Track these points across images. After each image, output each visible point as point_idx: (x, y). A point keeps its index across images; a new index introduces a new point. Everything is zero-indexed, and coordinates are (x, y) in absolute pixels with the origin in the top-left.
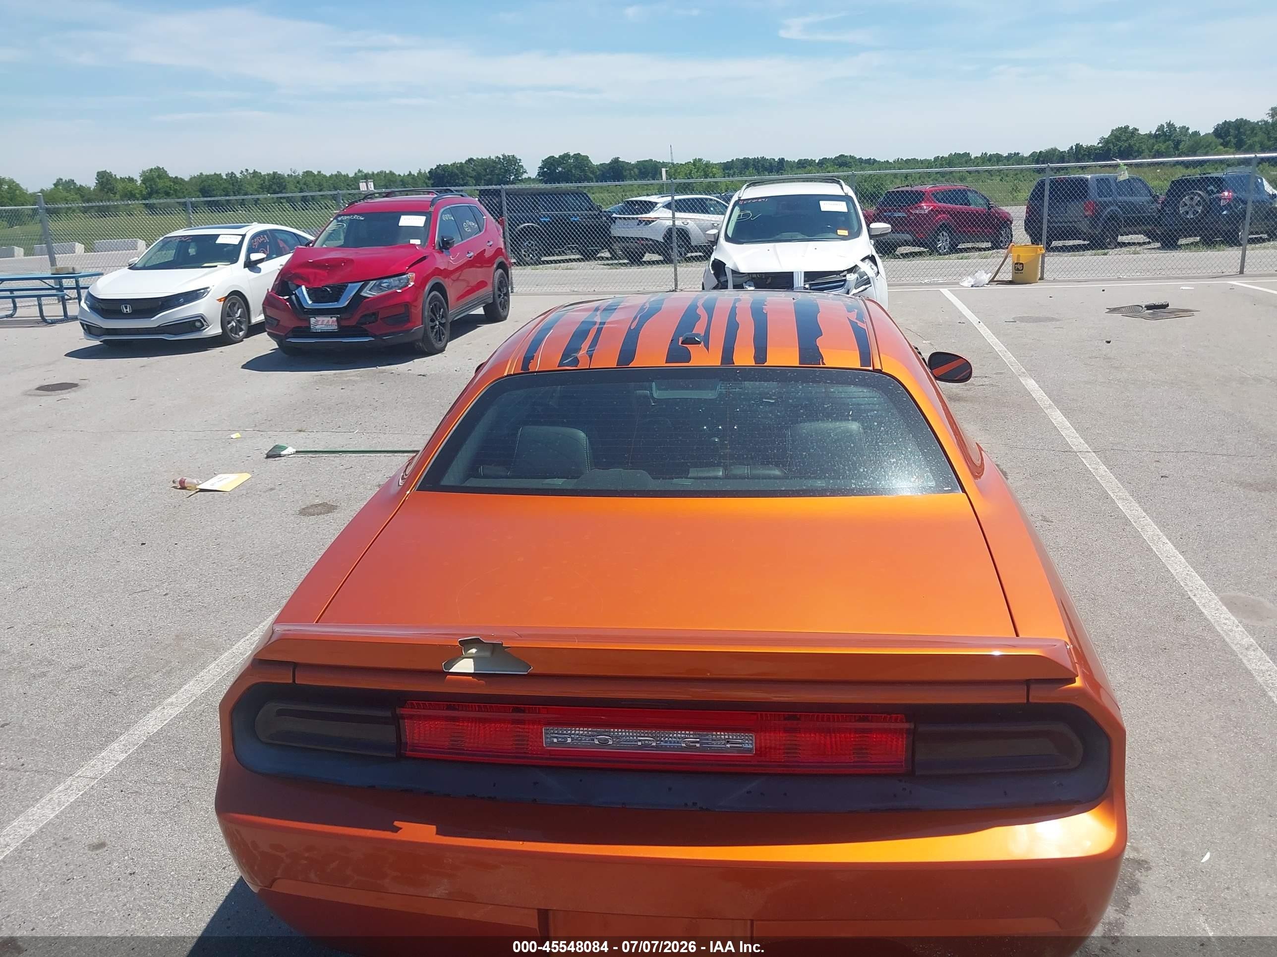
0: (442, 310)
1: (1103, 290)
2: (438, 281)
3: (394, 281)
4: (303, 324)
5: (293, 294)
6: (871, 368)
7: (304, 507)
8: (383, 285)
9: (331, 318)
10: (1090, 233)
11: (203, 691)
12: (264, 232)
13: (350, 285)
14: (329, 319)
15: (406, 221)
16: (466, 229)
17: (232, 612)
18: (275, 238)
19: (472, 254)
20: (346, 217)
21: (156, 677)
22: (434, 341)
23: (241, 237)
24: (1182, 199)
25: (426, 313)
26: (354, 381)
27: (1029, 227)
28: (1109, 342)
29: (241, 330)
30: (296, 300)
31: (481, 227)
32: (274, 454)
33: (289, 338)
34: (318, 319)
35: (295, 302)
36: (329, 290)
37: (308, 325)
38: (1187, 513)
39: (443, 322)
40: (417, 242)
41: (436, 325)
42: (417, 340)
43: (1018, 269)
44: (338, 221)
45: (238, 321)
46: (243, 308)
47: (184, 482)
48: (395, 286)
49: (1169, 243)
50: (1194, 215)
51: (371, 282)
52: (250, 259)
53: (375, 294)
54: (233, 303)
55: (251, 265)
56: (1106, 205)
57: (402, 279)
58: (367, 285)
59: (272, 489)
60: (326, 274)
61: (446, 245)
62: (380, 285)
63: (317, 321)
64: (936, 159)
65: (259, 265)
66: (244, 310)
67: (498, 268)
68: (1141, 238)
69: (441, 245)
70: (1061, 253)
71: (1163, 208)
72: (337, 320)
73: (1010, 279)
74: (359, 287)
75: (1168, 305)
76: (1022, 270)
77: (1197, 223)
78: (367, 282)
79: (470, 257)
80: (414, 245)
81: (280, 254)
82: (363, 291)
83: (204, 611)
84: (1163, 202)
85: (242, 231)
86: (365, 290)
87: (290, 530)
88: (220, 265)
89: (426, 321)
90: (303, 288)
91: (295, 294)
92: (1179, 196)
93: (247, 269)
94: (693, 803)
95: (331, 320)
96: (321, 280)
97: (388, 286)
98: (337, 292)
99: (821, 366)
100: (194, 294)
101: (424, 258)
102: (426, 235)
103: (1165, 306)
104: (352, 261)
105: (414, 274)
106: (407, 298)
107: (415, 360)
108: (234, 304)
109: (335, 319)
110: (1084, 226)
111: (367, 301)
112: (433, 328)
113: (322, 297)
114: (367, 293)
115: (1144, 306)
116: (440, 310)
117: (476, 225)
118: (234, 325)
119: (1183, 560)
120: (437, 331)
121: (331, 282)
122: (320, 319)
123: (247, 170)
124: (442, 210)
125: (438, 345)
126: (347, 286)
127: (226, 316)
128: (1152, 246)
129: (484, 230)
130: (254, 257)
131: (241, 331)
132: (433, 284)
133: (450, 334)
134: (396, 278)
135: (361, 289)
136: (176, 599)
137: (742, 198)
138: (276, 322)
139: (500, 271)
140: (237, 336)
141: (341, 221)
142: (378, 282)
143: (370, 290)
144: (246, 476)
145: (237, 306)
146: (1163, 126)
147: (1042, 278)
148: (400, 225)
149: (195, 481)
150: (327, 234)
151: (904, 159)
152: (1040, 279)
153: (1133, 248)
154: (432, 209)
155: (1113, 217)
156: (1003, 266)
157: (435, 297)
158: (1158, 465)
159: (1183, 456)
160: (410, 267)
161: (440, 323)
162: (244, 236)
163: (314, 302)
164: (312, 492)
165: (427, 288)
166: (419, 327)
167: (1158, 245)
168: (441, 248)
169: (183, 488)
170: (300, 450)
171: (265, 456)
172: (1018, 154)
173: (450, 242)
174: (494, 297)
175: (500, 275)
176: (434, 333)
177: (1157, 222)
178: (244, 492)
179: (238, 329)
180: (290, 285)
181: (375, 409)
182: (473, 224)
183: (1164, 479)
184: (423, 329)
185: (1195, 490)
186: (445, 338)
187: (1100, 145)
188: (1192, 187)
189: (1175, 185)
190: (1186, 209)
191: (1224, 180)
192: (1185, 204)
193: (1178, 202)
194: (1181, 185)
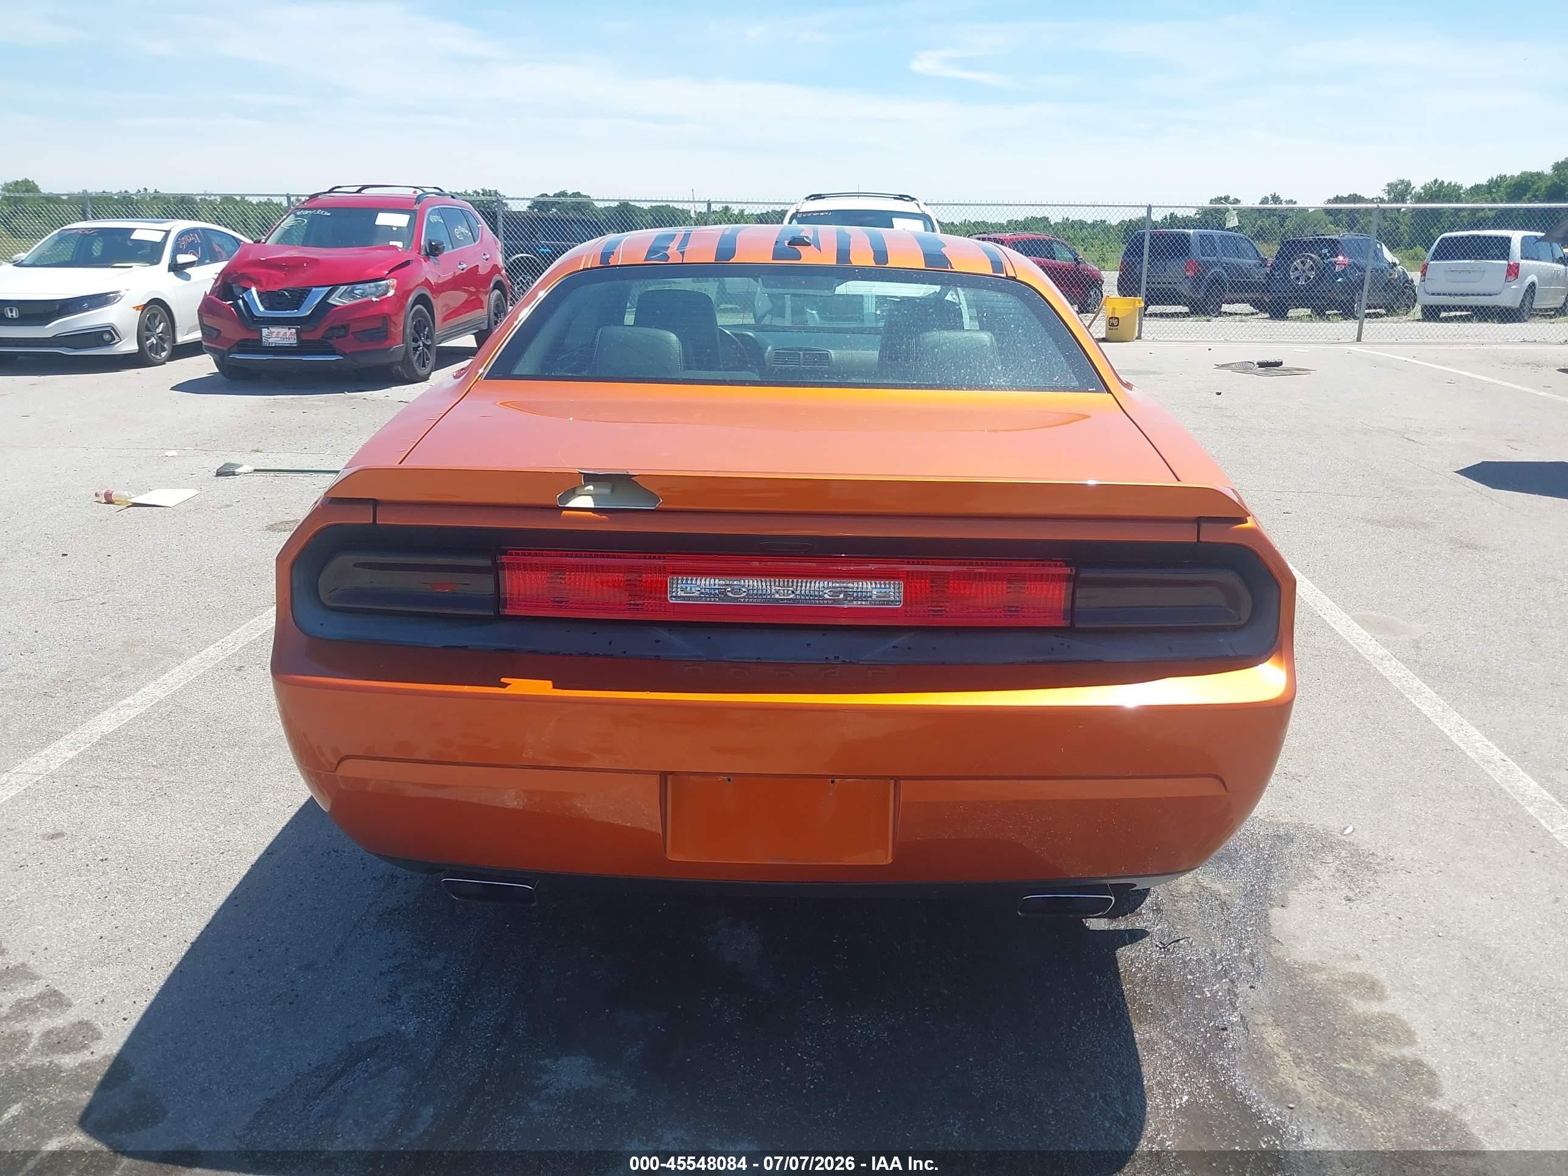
0: (427, 328)
1: (1210, 349)
2: (423, 292)
3: (370, 287)
4: (254, 336)
5: (240, 298)
6: (1004, 275)
7: (272, 523)
8: (356, 292)
9: (289, 329)
10: (1191, 297)
11: (167, 693)
12: (194, 231)
13: (314, 289)
14: (287, 330)
15: (384, 219)
16: (458, 236)
17: (193, 620)
18: (209, 242)
19: (464, 266)
20: (307, 212)
21: (104, 680)
22: (416, 365)
23: (165, 233)
24: (1292, 262)
25: (408, 330)
26: (318, 406)
27: (1123, 286)
28: (1219, 394)
29: (164, 349)
30: (244, 304)
31: (475, 236)
32: (226, 472)
33: (231, 354)
34: (272, 330)
35: (243, 308)
36: (287, 294)
37: (259, 338)
38: (1313, 544)
39: (428, 344)
40: (400, 244)
41: (419, 347)
42: (397, 363)
43: (1112, 325)
44: (297, 216)
45: (160, 337)
46: (166, 322)
47: (111, 495)
48: (371, 294)
49: (1278, 312)
50: (1306, 281)
51: (342, 287)
52: (176, 261)
53: (347, 302)
54: (154, 314)
55: (176, 268)
56: (1209, 265)
57: (380, 286)
58: (336, 290)
59: (227, 506)
60: (284, 276)
61: (434, 250)
62: (352, 291)
63: (271, 333)
64: (1009, 222)
65: (188, 271)
66: (167, 325)
67: (495, 288)
68: (1246, 308)
69: (428, 251)
70: (1158, 319)
71: (1271, 272)
72: (297, 332)
73: (1104, 336)
74: (326, 292)
75: (1281, 363)
76: (1117, 325)
77: (1307, 291)
78: (335, 287)
79: (463, 270)
80: (395, 248)
81: (215, 259)
82: (331, 298)
83: (157, 619)
84: (1272, 265)
85: (166, 226)
86: (334, 295)
87: (257, 545)
88: (136, 266)
89: (408, 339)
90: (254, 290)
91: (243, 299)
92: (1289, 259)
93: (172, 273)
94: (835, 657)
95: (288, 332)
96: (276, 283)
97: (363, 293)
98: (298, 298)
99: (950, 270)
100: (103, 298)
101: (407, 263)
102: (410, 237)
103: (1278, 364)
104: (316, 260)
105: (395, 281)
106: (386, 308)
107: (393, 388)
108: (155, 316)
109: (294, 331)
110: (1184, 289)
111: (337, 310)
112: (416, 349)
113: (278, 303)
114: (336, 301)
115: (1255, 363)
116: (425, 328)
117: (470, 234)
118: (155, 342)
119: (1311, 585)
120: (420, 355)
121: (290, 285)
122: (275, 330)
123: (146, 189)
124: (430, 210)
125: (422, 372)
126: (310, 291)
127: (144, 331)
128: (1260, 316)
129: (479, 240)
130: (182, 259)
131: (163, 351)
132: (417, 295)
133: (436, 360)
134: (372, 284)
135: (328, 295)
136: (117, 607)
137: (800, 211)
138: (216, 333)
139: (497, 292)
140: (158, 357)
141: (301, 216)
142: (350, 288)
143: (339, 297)
144: (194, 492)
145: (158, 318)
146: (1268, 198)
147: (1139, 338)
148: (377, 223)
149: (126, 493)
150: (283, 230)
151: (972, 222)
152: (1137, 338)
153: (1238, 317)
154: (417, 207)
155: (1216, 281)
156: (1095, 322)
157: (419, 312)
158: (1279, 502)
159: (1306, 496)
160: (390, 272)
161: (424, 345)
162: (168, 232)
163: (266, 308)
164: (280, 509)
165: (411, 299)
166: (399, 346)
167: (1267, 315)
168: (428, 255)
169: (109, 502)
170: (258, 468)
171: (215, 474)
172: (1105, 221)
173: (440, 247)
174: (489, 323)
175: (497, 297)
176: (417, 356)
177: (1265, 288)
178: (193, 508)
179: (160, 349)
180: (234, 289)
181: (349, 432)
182: (467, 232)
183: (1287, 515)
184: (404, 349)
185: (1320, 525)
186: (430, 364)
187: (1198, 216)
188: (1304, 249)
189: (1290, 246)
190: (1297, 274)
191: (1338, 242)
192: (1296, 269)
193: (1288, 265)
194: (1296, 246)
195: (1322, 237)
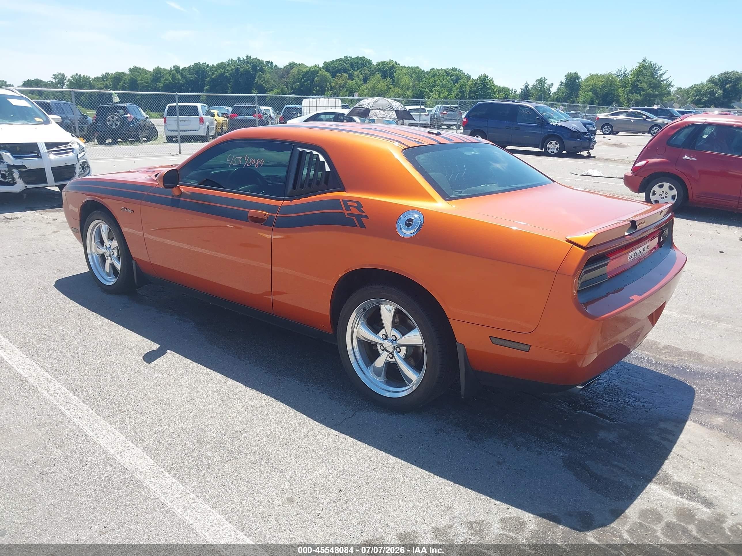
49: (101, 141)
50: (115, 126)
77: (117, 131)
92: (105, 115)
188: (111, 111)
189: (101, 109)
190: (110, 123)
191: (126, 108)
192: (109, 120)
193: (105, 119)
194: (104, 109)
195: (115, 105)
